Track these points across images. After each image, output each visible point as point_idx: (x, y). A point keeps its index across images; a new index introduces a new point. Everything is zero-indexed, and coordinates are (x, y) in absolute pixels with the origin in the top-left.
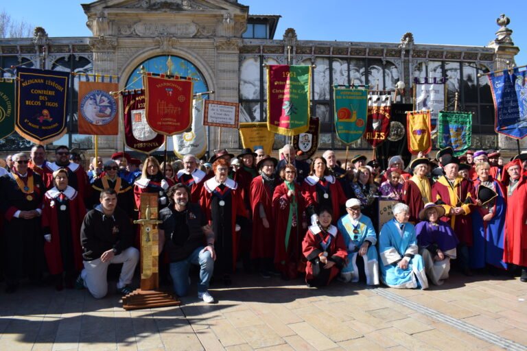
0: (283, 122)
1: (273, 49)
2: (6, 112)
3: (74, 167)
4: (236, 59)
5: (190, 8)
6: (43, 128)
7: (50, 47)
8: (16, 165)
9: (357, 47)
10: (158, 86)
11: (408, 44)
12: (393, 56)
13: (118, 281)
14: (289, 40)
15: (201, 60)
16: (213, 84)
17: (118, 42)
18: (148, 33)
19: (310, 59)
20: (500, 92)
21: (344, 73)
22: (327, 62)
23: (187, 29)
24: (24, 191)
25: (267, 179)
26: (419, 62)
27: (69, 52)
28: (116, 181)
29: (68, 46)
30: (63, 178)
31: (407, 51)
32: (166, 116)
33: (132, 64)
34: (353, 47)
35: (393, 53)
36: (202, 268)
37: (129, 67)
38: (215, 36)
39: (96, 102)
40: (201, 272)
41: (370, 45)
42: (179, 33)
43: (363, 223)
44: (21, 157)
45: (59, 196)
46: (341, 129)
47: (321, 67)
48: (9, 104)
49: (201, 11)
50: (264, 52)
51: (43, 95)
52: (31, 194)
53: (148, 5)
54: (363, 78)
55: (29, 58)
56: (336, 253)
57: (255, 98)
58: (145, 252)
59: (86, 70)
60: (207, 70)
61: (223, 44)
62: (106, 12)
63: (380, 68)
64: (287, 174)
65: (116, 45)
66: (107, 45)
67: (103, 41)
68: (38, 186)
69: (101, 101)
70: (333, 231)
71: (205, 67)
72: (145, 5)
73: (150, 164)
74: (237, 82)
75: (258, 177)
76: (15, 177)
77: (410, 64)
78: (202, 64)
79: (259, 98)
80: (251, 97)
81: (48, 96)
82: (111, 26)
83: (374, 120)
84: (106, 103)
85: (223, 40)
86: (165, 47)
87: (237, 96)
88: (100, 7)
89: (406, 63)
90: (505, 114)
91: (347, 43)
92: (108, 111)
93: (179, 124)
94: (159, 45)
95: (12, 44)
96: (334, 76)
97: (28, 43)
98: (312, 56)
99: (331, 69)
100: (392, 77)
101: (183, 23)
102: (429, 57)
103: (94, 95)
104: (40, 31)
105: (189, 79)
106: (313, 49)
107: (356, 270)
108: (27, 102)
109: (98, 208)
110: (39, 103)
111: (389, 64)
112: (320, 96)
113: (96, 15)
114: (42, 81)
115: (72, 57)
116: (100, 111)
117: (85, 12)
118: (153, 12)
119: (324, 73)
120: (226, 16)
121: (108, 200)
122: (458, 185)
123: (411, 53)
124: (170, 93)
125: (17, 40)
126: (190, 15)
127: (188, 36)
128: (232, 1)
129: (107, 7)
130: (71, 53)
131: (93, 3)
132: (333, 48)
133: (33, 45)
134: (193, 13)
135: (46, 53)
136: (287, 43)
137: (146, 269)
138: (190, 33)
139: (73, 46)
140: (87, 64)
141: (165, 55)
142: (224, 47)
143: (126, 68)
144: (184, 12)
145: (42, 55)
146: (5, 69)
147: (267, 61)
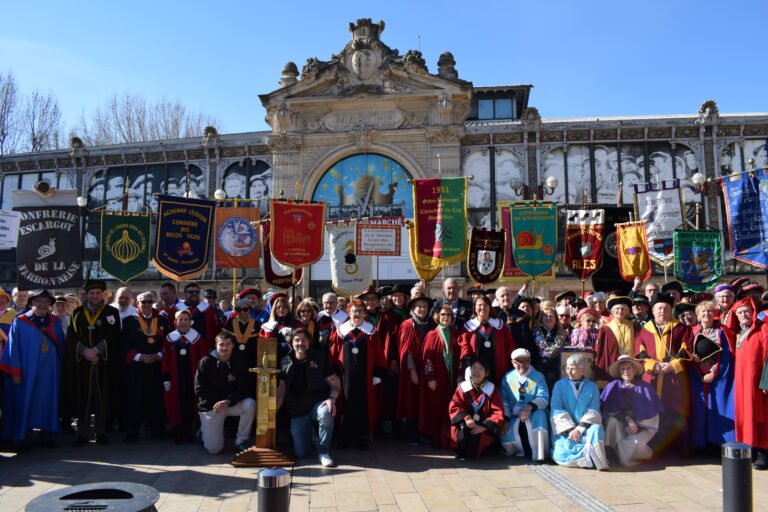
0: (437, 250)
1: (508, 138)
2: (140, 246)
4: (457, 153)
5: (393, 91)
7: (221, 150)
8: (140, 305)
9: (630, 127)
10: (285, 212)
11: (710, 117)
12: (687, 136)
14: (530, 124)
15: (410, 158)
17: (303, 140)
18: (341, 126)
19: (561, 148)
20: (735, 203)
21: (611, 164)
22: (587, 150)
23: (390, 118)
24: (146, 333)
25: (419, 322)
26: (728, 142)
27: (245, 154)
28: (247, 324)
29: (243, 147)
30: (186, 320)
31: (709, 129)
32: (294, 245)
34: (625, 127)
35: (687, 132)
36: (321, 424)
38: (428, 124)
39: (234, 231)
40: (320, 429)
41: (650, 123)
42: (380, 124)
43: (532, 379)
44: (145, 297)
45: (180, 339)
46: (522, 259)
47: (578, 158)
49: (409, 93)
50: (495, 142)
51: (185, 226)
52: (153, 337)
53: (340, 90)
54: (642, 171)
55: (197, 164)
56: (490, 416)
57: (483, 206)
59: (265, 177)
61: (439, 135)
62: (289, 103)
63: (667, 155)
65: (300, 143)
67: (284, 139)
68: (162, 328)
69: (241, 229)
70: (489, 389)
71: (414, 166)
72: (336, 90)
73: (279, 304)
76: (139, 317)
77: (715, 147)
79: (489, 206)
80: (478, 204)
81: (190, 228)
82: (294, 120)
83: (583, 243)
84: (245, 231)
85: (439, 130)
86: (363, 144)
88: (281, 98)
89: (708, 145)
90: (745, 233)
91: (615, 122)
92: (248, 240)
94: (354, 140)
95: (178, 148)
96: (598, 170)
97: (196, 146)
98: (565, 143)
99: (592, 161)
100: (687, 167)
101: (384, 111)
102: (745, 134)
103: (232, 223)
104: (211, 130)
105: (321, 203)
106: (565, 134)
107: (518, 440)
108: (168, 234)
109: (213, 354)
110: (180, 235)
111: (681, 149)
113: (275, 107)
114: (185, 211)
115: (247, 162)
116: (240, 240)
117: (264, 105)
118: (348, 99)
119: (583, 166)
120: (441, 97)
121: (222, 345)
122: (669, 332)
123: (715, 130)
124: (299, 220)
125: (183, 143)
126: (395, 100)
127: (391, 127)
128: (449, 76)
129: (290, 97)
130: (247, 156)
131: (272, 93)
132: (595, 131)
133: (202, 149)
134: (398, 96)
135: (218, 158)
136: (527, 128)
137: (261, 424)
138: (394, 123)
139: (250, 147)
140: (265, 170)
141: (362, 154)
142: (439, 139)
143: (313, 173)
144: (386, 97)
145: (213, 160)
146: (170, 179)
147: (499, 155)
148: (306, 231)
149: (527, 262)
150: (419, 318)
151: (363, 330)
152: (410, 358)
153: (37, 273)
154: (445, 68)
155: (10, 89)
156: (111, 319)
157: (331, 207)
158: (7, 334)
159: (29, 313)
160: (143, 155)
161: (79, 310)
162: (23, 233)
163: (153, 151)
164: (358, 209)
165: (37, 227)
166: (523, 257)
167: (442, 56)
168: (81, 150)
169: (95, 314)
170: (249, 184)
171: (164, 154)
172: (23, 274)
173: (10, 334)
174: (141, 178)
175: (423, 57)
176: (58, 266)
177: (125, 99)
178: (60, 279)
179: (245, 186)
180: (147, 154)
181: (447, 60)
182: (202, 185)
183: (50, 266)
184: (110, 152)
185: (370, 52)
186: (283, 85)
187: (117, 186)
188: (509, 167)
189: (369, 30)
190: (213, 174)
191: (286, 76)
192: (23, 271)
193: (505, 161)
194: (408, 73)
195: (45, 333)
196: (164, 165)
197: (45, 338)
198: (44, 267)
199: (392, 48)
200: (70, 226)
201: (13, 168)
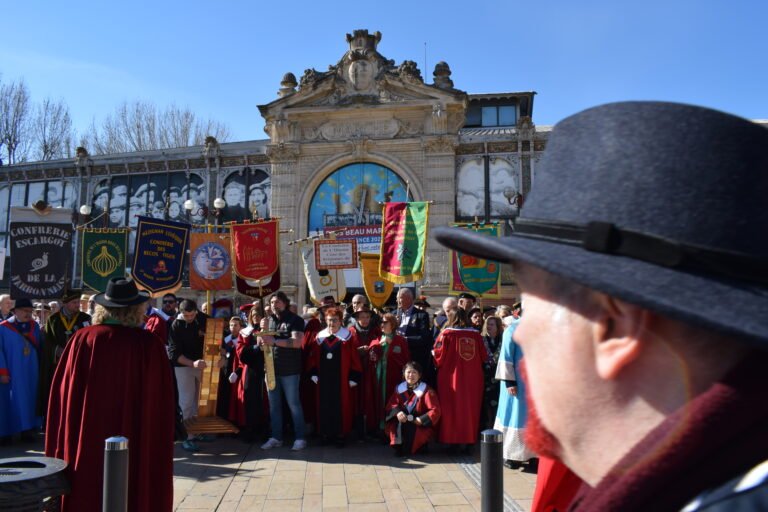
1: (501, 147)
2: (118, 261)
4: (451, 162)
5: (389, 101)
6: (158, 280)
7: (221, 159)
14: (523, 133)
15: (406, 168)
17: (300, 149)
18: (337, 136)
23: (386, 127)
27: (244, 164)
29: (242, 157)
33: (318, 176)
37: (314, 181)
38: (423, 133)
42: (376, 133)
46: (468, 278)
49: (404, 103)
50: (489, 151)
53: (337, 101)
55: (197, 173)
57: (478, 214)
59: (264, 186)
61: (433, 144)
62: (287, 113)
65: (298, 153)
66: (289, 154)
67: (283, 149)
69: (214, 254)
71: (409, 175)
72: (332, 100)
74: (452, 193)
78: (406, 171)
79: (483, 214)
80: (472, 213)
82: (292, 130)
84: (218, 256)
85: (433, 139)
86: (359, 154)
87: (453, 212)
88: (279, 108)
94: (350, 150)
95: (180, 157)
97: (197, 156)
101: (380, 120)
104: (211, 140)
113: (274, 117)
114: (162, 232)
115: (247, 171)
117: (262, 115)
118: (344, 109)
120: (435, 107)
126: (390, 110)
127: (387, 137)
128: (444, 85)
129: (288, 107)
130: (246, 165)
131: (271, 103)
133: (202, 159)
134: (393, 106)
135: (218, 167)
136: (520, 137)
138: (390, 133)
139: (249, 156)
140: (264, 179)
141: (359, 163)
142: (435, 148)
143: (310, 182)
144: (382, 107)
145: (213, 170)
146: (172, 188)
147: (494, 163)
153: (29, 284)
154: (440, 77)
155: (21, 98)
156: (86, 324)
157: (328, 216)
159: (11, 319)
162: (19, 246)
163: (156, 160)
164: (354, 218)
165: (32, 241)
167: (438, 66)
168: (86, 159)
169: (72, 320)
170: (248, 193)
171: (166, 164)
172: (15, 284)
174: (144, 187)
175: (418, 68)
176: (49, 278)
177: (135, 107)
179: (244, 194)
180: (149, 163)
181: (442, 70)
182: (203, 194)
183: (42, 278)
184: (114, 162)
185: (366, 62)
186: (281, 96)
187: (121, 195)
188: (503, 176)
189: (365, 42)
190: (213, 183)
191: (284, 87)
192: (16, 281)
193: (498, 171)
194: (404, 84)
195: (27, 338)
196: (165, 174)
197: (27, 343)
198: (36, 279)
199: (389, 59)
200: (63, 242)
201: (21, 176)
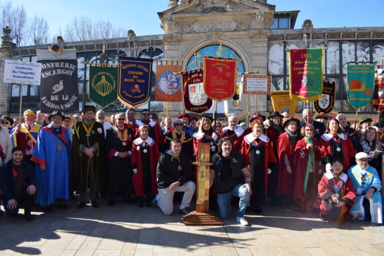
0: (303, 92)
1: (294, 37)
2: (112, 86)
3: (152, 123)
4: (266, 45)
5: (231, 10)
6: (135, 97)
7: (137, 42)
8: (117, 121)
9: (363, 31)
10: (213, 65)
13: (181, 204)
14: (307, 29)
15: (240, 48)
16: (248, 64)
17: (181, 37)
18: (202, 30)
19: (324, 43)
21: (351, 52)
22: (338, 44)
23: (229, 25)
24: (121, 139)
25: (291, 135)
27: (149, 45)
28: (181, 134)
29: (148, 41)
30: (146, 131)
32: (218, 87)
33: (191, 52)
34: (360, 31)
36: (241, 199)
37: (189, 54)
38: (250, 29)
39: (167, 79)
40: (240, 202)
41: (375, 29)
42: (224, 28)
43: (370, 172)
44: (121, 116)
45: (143, 143)
46: (352, 97)
47: (333, 48)
48: (114, 81)
49: (240, 11)
50: (287, 39)
51: (135, 75)
52: (125, 141)
53: (202, 10)
54: (368, 56)
55: (124, 50)
56: (346, 195)
57: (280, 74)
58: (200, 185)
59: (160, 57)
60: (244, 55)
61: (256, 35)
62: (174, 17)
63: (382, 48)
64: (307, 131)
65: (180, 39)
66: (174, 40)
67: (171, 37)
68: (130, 136)
69: (171, 78)
70: (344, 178)
71: (242, 52)
72: (199, 9)
73: (205, 122)
74: (266, 62)
75: (284, 134)
76: (116, 129)
78: (240, 50)
79: (283, 74)
80: (276, 73)
81: (138, 75)
82: (176, 27)
83: (379, 89)
84: (174, 80)
85: (256, 32)
86: (214, 39)
88: (169, 14)
91: (354, 28)
93: (226, 93)
94: (209, 37)
95: (114, 42)
96: (344, 55)
97: (123, 41)
98: (325, 40)
99: (341, 50)
101: (226, 21)
103: (166, 74)
104: (131, 32)
105: (234, 60)
106: (326, 35)
107: (362, 210)
108: (126, 80)
109: (168, 152)
110: (133, 80)
112: (332, 71)
113: (167, 19)
114: (135, 65)
115: (151, 49)
116: (170, 85)
117: (160, 18)
118: (206, 14)
119: (335, 52)
120: (258, 13)
121: (175, 146)
124: (221, 70)
125: (116, 39)
126: (232, 15)
127: (230, 30)
128: (262, 2)
129: (174, 13)
130: (151, 46)
131: (165, 11)
132: (343, 33)
133: (126, 42)
134: (234, 13)
135: (135, 47)
136: (305, 31)
137: (200, 198)
138: (232, 28)
140: (161, 53)
141: (214, 45)
142: (256, 36)
143: (187, 54)
144: (227, 13)
145: (132, 48)
146: (109, 59)
147: (289, 46)
148: (225, 78)
149: (354, 99)
150: (291, 132)
151: (262, 139)
152: (286, 157)
153: (52, 102)
155: (23, 15)
156: (100, 130)
158: (36, 139)
159: (49, 126)
160: (95, 46)
161: (79, 124)
162: (43, 77)
163: (101, 43)
165: (52, 73)
166: (352, 96)
168: (62, 43)
169: (90, 127)
171: (106, 45)
172: (44, 102)
173: (38, 139)
174: (94, 58)
176: (65, 97)
177: (81, 20)
178: (66, 106)
180: (97, 45)
183: (60, 98)
184: (77, 44)
186: (170, 7)
187: (81, 62)
191: (172, 2)
192: (44, 100)
194: (240, 1)
195: (60, 138)
197: (60, 142)
198: (56, 98)
200: (72, 72)
201: (27, 53)
